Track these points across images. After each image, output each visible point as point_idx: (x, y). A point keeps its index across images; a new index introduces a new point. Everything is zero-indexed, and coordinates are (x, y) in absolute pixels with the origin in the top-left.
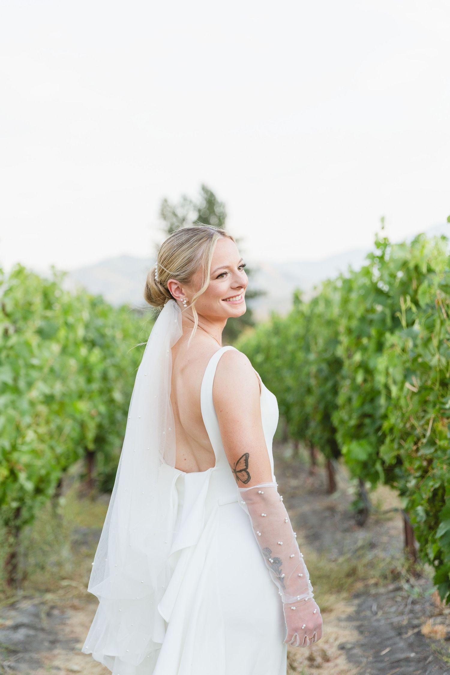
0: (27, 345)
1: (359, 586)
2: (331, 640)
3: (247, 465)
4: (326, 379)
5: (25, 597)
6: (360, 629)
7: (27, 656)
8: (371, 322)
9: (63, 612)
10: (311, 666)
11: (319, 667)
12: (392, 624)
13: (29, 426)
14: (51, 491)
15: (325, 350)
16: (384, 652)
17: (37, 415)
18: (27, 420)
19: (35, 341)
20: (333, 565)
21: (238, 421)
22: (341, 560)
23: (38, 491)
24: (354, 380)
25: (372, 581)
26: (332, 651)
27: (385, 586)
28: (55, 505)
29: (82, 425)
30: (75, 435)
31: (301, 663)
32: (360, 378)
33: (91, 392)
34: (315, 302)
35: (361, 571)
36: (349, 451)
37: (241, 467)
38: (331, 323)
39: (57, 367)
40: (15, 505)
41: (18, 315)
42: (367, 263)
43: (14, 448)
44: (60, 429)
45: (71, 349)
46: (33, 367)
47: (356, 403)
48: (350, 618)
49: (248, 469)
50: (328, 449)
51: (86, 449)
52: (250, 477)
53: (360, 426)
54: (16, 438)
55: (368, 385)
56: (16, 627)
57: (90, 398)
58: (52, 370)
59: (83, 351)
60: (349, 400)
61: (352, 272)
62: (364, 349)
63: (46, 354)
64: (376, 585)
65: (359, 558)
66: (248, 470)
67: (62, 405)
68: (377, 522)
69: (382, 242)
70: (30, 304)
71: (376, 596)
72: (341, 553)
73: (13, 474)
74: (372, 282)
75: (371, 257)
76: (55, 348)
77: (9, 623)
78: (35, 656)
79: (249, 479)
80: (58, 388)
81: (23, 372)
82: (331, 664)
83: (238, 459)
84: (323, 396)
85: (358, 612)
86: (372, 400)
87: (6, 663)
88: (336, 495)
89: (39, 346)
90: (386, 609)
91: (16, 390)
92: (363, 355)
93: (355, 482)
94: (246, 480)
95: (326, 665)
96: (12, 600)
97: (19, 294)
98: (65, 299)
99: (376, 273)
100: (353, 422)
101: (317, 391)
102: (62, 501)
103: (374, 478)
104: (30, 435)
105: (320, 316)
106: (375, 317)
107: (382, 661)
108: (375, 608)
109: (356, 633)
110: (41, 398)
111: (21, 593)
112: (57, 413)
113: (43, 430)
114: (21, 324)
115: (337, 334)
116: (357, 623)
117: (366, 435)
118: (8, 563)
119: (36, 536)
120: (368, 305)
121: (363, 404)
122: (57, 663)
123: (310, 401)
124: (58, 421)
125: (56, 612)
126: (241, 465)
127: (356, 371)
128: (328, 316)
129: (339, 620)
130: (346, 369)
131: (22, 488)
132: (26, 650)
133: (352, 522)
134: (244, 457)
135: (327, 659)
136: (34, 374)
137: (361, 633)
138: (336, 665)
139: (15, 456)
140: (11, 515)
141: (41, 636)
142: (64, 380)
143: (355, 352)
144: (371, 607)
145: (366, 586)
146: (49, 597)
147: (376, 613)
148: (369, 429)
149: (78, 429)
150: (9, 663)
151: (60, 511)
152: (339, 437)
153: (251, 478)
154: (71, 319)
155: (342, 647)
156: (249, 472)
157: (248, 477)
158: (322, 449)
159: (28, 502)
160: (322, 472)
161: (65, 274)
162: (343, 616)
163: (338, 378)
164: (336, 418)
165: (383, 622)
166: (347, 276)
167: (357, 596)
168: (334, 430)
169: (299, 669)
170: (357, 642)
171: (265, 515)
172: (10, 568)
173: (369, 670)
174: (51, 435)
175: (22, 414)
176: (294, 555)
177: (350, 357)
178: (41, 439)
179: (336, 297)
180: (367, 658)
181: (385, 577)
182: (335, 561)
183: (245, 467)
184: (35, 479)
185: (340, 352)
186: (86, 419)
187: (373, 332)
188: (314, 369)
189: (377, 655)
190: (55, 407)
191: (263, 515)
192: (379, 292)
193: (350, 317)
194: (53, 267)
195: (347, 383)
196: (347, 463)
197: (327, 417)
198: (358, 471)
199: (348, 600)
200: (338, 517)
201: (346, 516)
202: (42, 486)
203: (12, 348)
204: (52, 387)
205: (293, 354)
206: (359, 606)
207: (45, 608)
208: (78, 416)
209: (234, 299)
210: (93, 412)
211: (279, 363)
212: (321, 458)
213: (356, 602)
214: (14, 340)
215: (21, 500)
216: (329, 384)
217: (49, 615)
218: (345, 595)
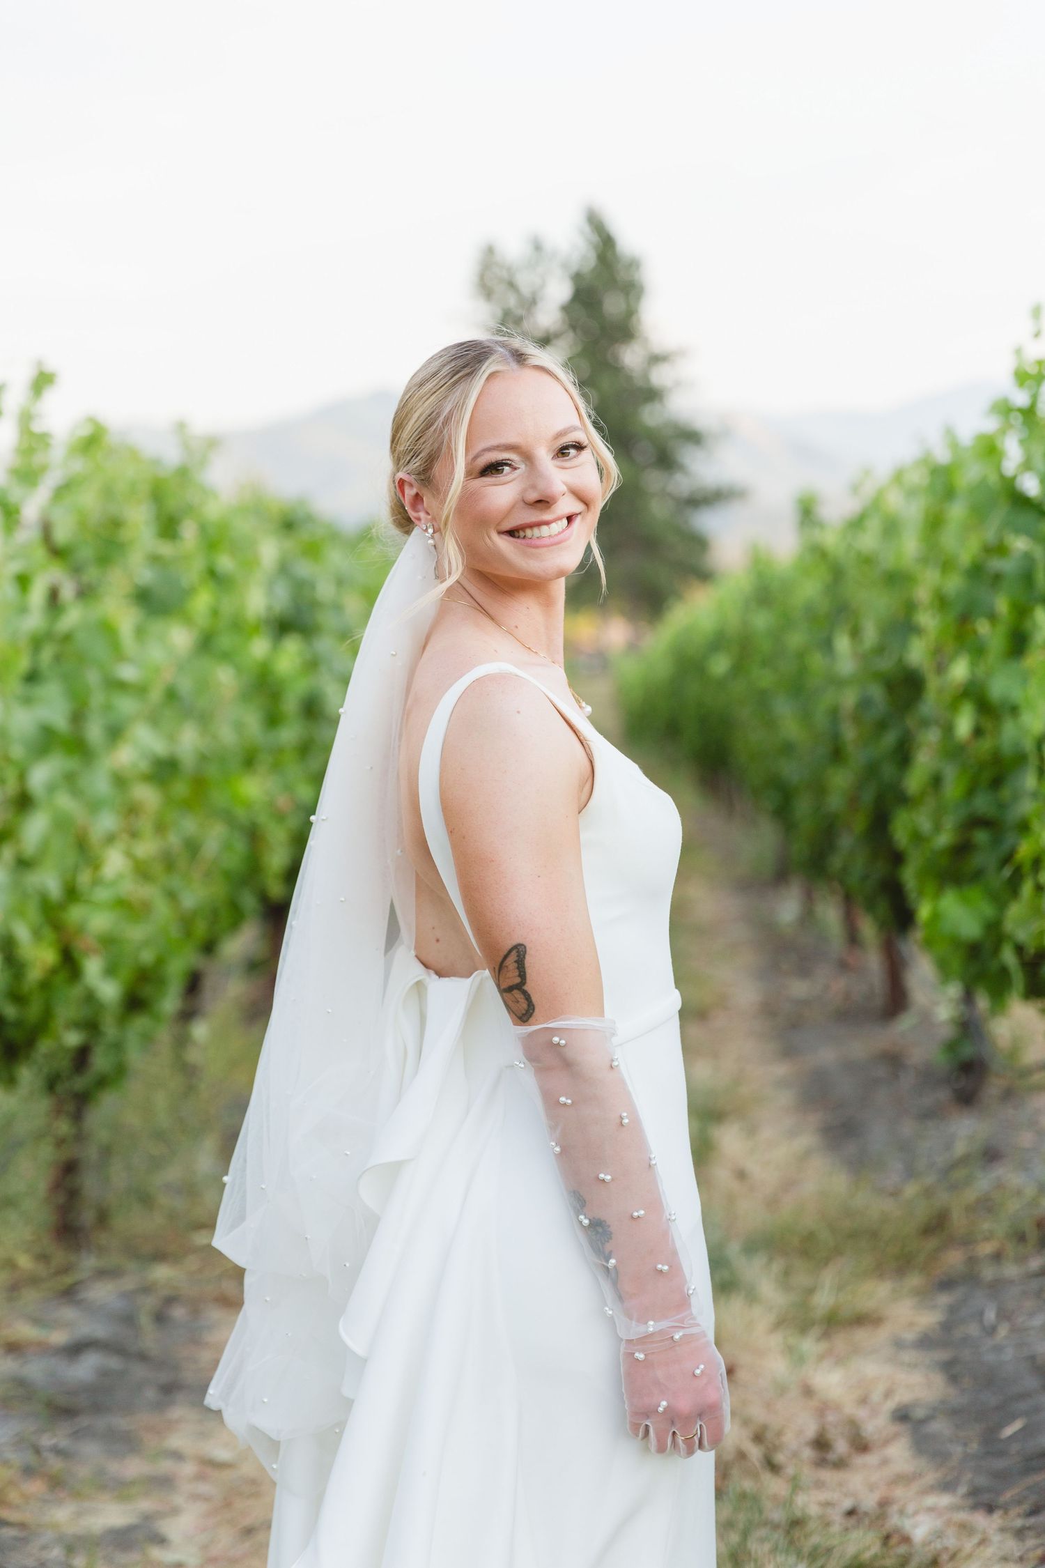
0: (107, 630)
1: (954, 1259)
2: (876, 1396)
3: (522, 975)
4: (882, 726)
5: (103, 1274)
6: (952, 1371)
7: (101, 1423)
8: (997, 578)
9: (196, 1312)
10: (821, 1463)
11: (840, 1464)
12: (1032, 1358)
13: (110, 839)
14: (170, 1003)
15: (880, 650)
16: (1008, 1431)
17: (132, 810)
18: (107, 822)
19: (125, 619)
20: (888, 1205)
21: (493, 861)
22: (911, 1190)
23: (135, 1003)
24: (948, 729)
25: (986, 1249)
26: (876, 1424)
27: (1021, 1260)
28: (182, 1041)
29: (254, 836)
30: (234, 860)
31: (795, 1455)
32: (964, 724)
33: (278, 751)
34: (857, 524)
35: (958, 1220)
36: (936, 917)
37: (509, 978)
38: (896, 579)
39: (185, 686)
40: (73, 1039)
41: (86, 553)
42: (990, 425)
43: (72, 893)
44: (193, 847)
45: (225, 641)
46: (120, 686)
47: (953, 788)
48: (925, 1342)
49: (527, 985)
50: (883, 907)
51: (264, 898)
52: (533, 1005)
53: (962, 849)
54: (76, 870)
55: (986, 745)
56: (75, 1350)
57: (276, 767)
58: (171, 695)
59: (259, 647)
60: (936, 781)
61: (954, 444)
62: (978, 651)
63: (156, 654)
64: (997, 1257)
65: (954, 1187)
66: (525, 988)
67: (200, 784)
68: (1008, 1095)
69: (1033, 370)
70: (116, 523)
71: (996, 1287)
72: (911, 1173)
73: (69, 962)
74: (1002, 477)
75: (1004, 409)
76: (180, 637)
77: (59, 1337)
78: (121, 1422)
79: (531, 1011)
80: (189, 741)
81: (97, 699)
82: (871, 1459)
83: (500, 959)
84: (872, 770)
85: (947, 1326)
86: (997, 783)
87: (46, 1441)
88: (905, 1023)
89: (140, 632)
90: (1020, 1320)
91: (77, 746)
92: (973, 664)
93: (954, 990)
94: (524, 1012)
95: (860, 1460)
96: (68, 1280)
97: (89, 499)
98: (213, 511)
99: (1013, 452)
100: (944, 839)
101: (857, 756)
102: (200, 1030)
103: (999, 985)
104: (115, 862)
105: (867, 561)
106: (1005, 565)
107: (1002, 1454)
108: (990, 1315)
109: (938, 1380)
110: (144, 766)
111: (89, 1262)
112: (187, 806)
113: (147, 848)
114: (91, 574)
115: (910, 607)
116: (943, 1355)
117: (977, 876)
118: (57, 1186)
119: (132, 1119)
120: (990, 534)
121: (971, 792)
122: (176, 1441)
123: (840, 781)
124: (189, 825)
125: (178, 1313)
126: (510, 974)
127: (954, 705)
128: (889, 560)
129: (899, 1344)
130: (931, 703)
131: (90, 998)
132: (97, 1408)
133: (944, 1095)
134: (514, 953)
135: (861, 1446)
136: (126, 705)
137: (953, 1379)
138: (885, 1462)
139: (75, 914)
140: (65, 1064)
141: (139, 1371)
142: (204, 720)
143: (952, 659)
144: (981, 1314)
145: (972, 1261)
146: (162, 1273)
147: (992, 1331)
148: (983, 858)
149: (240, 846)
150: (54, 1441)
151: (193, 1056)
152: (909, 876)
153: (536, 1010)
154: (225, 563)
155: (902, 1416)
156: (529, 992)
157: (529, 1006)
158: (870, 906)
159: (110, 1029)
160: (873, 961)
161: (213, 443)
162: (910, 1336)
163: (910, 722)
164: (901, 829)
165: (1009, 1354)
166: (942, 455)
167: (946, 1284)
168: (897, 859)
169: (790, 1470)
170: (943, 1402)
171: (569, 1101)
172: (61, 1199)
173: (969, 1476)
174: (169, 862)
175: (94, 806)
176: (642, 1212)
177: (941, 668)
178: (142, 872)
179: (912, 512)
180: (965, 1445)
181: (1021, 1238)
182: (895, 1193)
183: (518, 980)
184: (126, 973)
185: (917, 653)
186: (263, 819)
187: (1002, 605)
188: (849, 699)
189: (990, 1439)
190: (181, 788)
191: (563, 1099)
192: (1020, 501)
193: (947, 565)
194: (181, 427)
195: (931, 737)
196: (928, 944)
197: (880, 823)
198: (956, 964)
199: (924, 1296)
200: (907, 1081)
201: (928, 1077)
202: (147, 991)
203: (67, 638)
204: (172, 738)
205: (801, 656)
206: (953, 1310)
207: (149, 1303)
208: (241, 813)
209: (536, 531)
210: (282, 801)
211: (764, 678)
212: (868, 929)
213: (944, 1299)
214: (73, 617)
215: (91, 1026)
216: (890, 739)
217: (160, 1318)
218: (915, 1280)
